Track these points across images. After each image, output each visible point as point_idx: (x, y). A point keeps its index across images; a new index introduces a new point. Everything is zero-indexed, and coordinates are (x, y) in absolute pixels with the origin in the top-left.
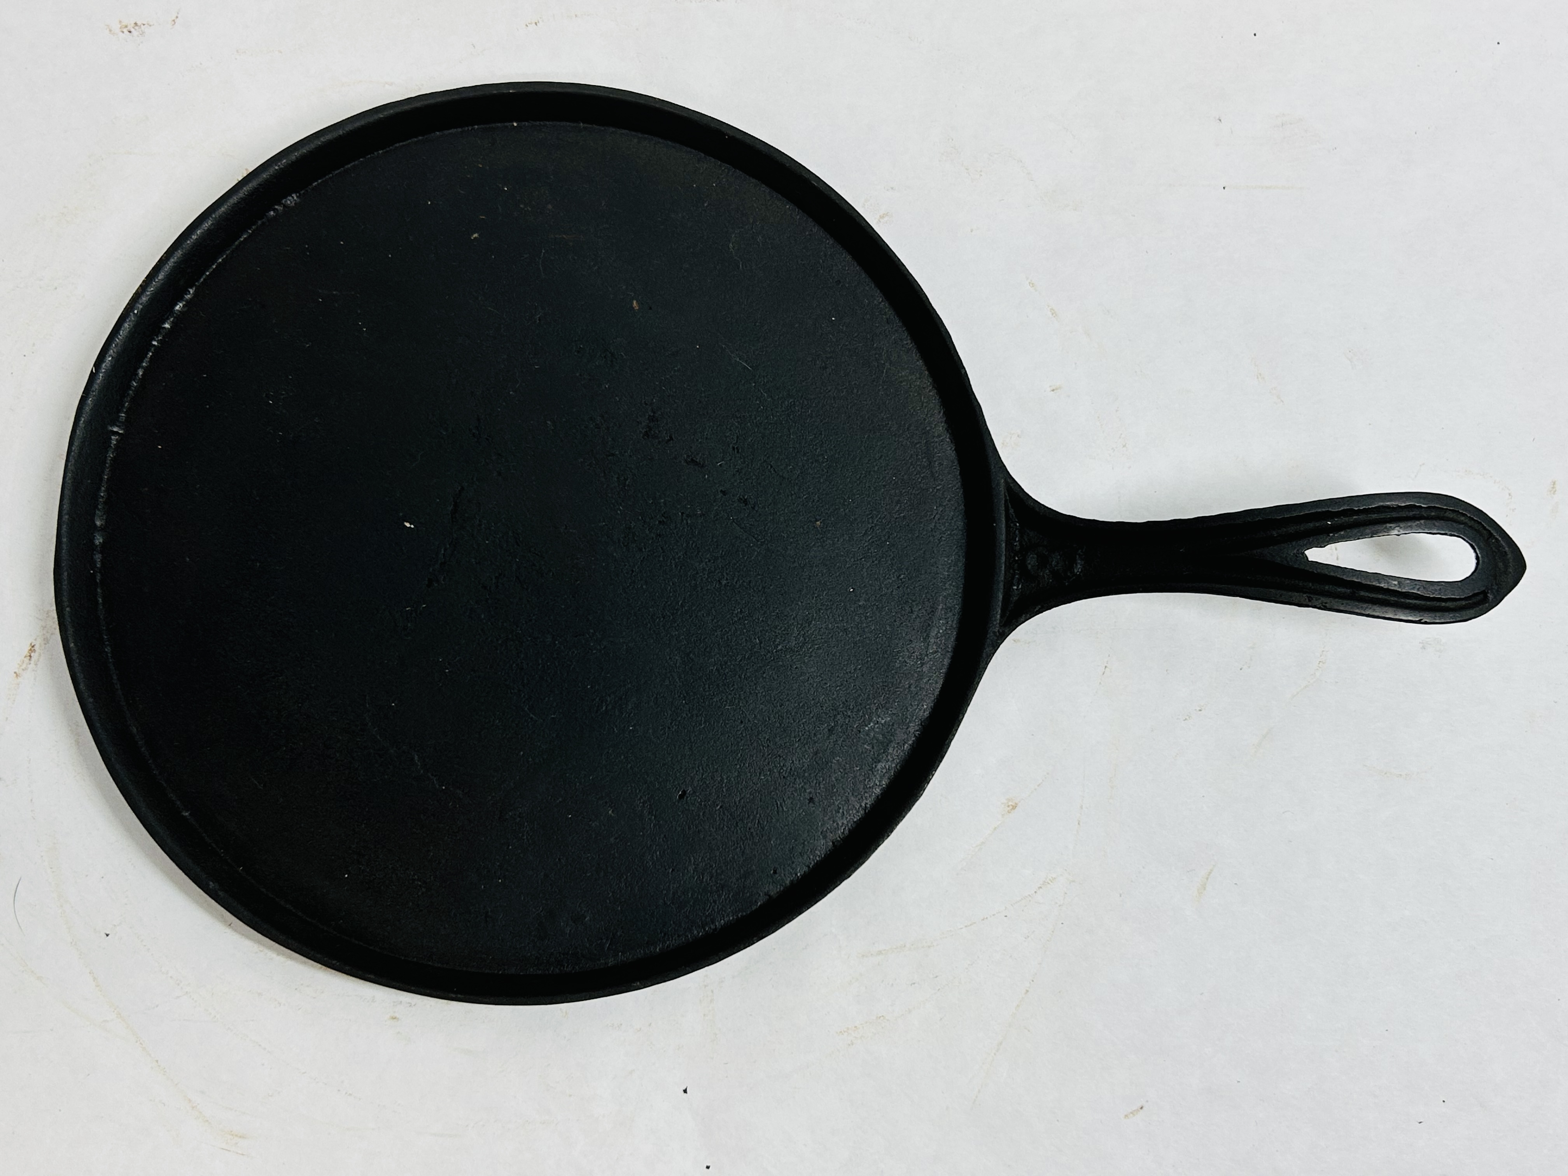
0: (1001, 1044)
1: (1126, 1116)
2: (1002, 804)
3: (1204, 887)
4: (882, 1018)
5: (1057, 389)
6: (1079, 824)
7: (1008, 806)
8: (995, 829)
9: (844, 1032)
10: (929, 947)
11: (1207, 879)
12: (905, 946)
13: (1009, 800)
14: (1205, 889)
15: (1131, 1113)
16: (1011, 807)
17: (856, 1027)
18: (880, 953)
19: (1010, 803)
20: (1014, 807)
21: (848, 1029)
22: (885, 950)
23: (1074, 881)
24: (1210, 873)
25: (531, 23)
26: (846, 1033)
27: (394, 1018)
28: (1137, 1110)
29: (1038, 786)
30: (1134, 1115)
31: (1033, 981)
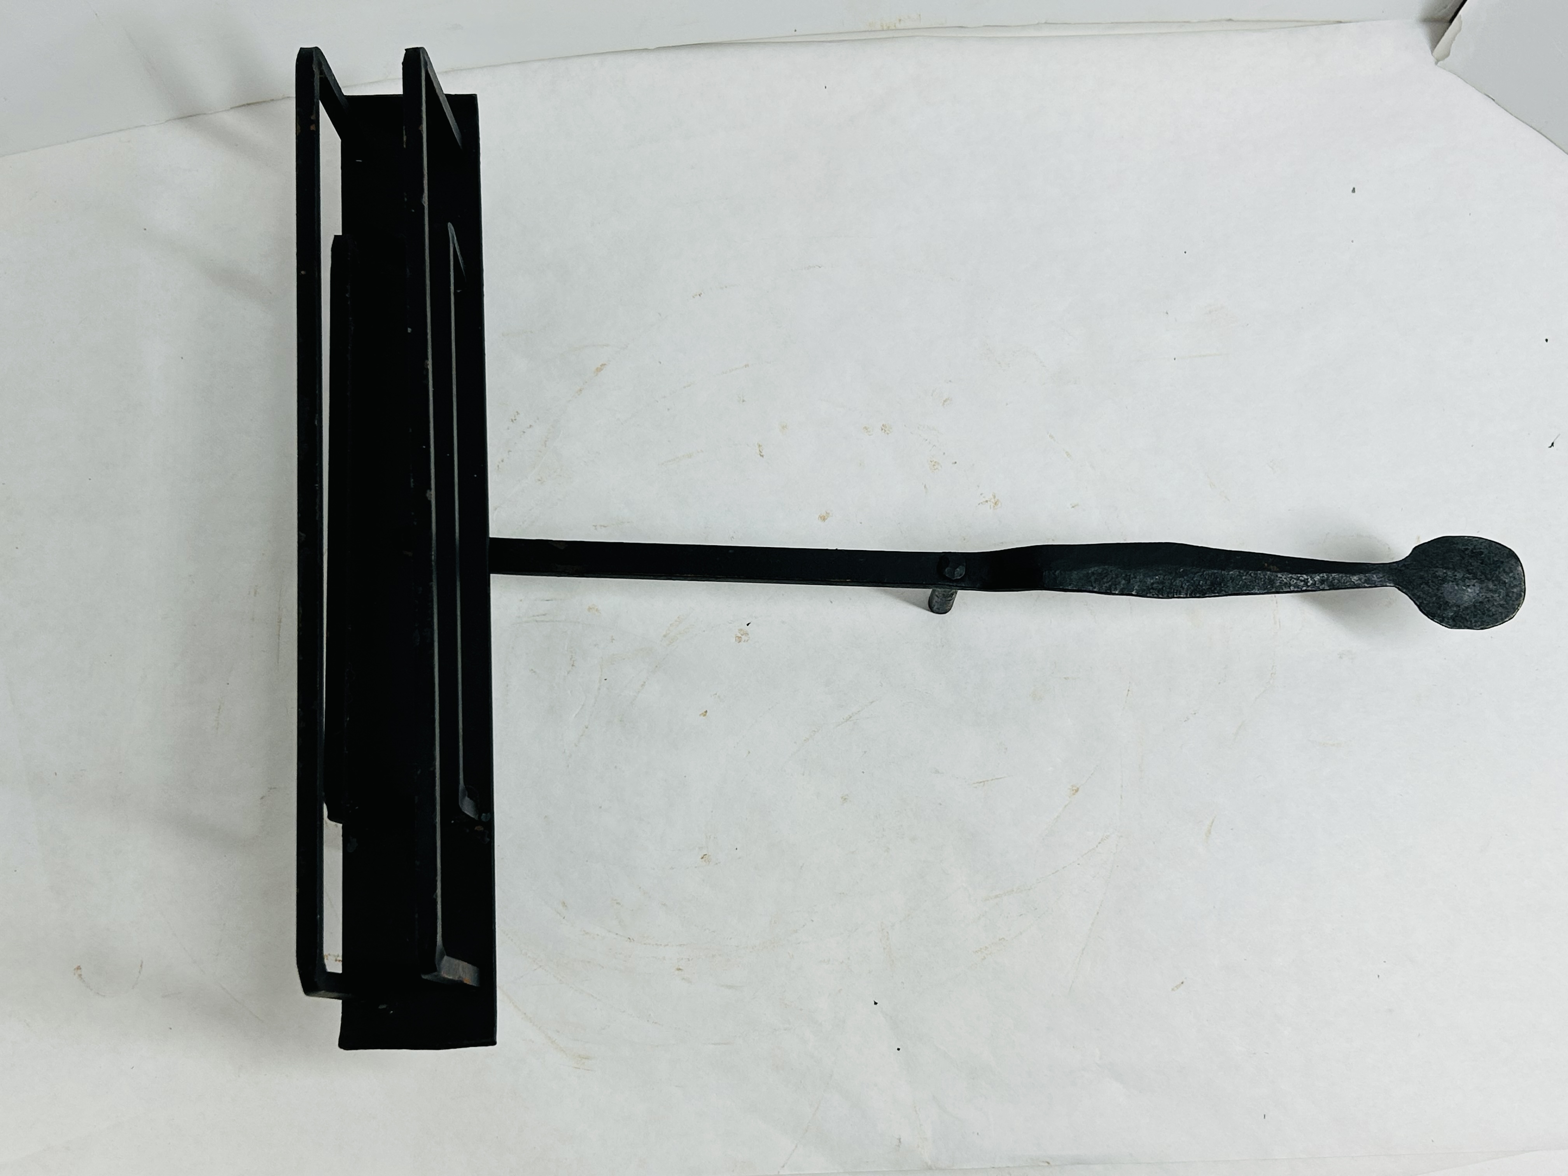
0: (1084, 949)
1: (1173, 990)
2: (1069, 789)
3: (1209, 832)
4: (1003, 940)
5: (1075, 506)
6: (1121, 798)
7: (1073, 790)
8: (1066, 806)
9: (979, 951)
10: (1029, 890)
11: (1211, 826)
12: (1013, 891)
13: (1073, 786)
14: (1210, 833)
15: (1176, 987)
16: (1074, 791)
17: (986, 947)
18: (996, 896)
19: (1074, 788)
20: (1077, 791)
21: (981, 949)
22: (1000, 894)
23: (1121, 836)
24: (1212, 823)
25: (696, 295)
26: (979, 952)
27: (679, 969)
28: (1180, 985)
29: (1092, 775)
30: (1178, 989)
31: (1101, 905)
